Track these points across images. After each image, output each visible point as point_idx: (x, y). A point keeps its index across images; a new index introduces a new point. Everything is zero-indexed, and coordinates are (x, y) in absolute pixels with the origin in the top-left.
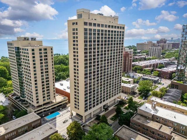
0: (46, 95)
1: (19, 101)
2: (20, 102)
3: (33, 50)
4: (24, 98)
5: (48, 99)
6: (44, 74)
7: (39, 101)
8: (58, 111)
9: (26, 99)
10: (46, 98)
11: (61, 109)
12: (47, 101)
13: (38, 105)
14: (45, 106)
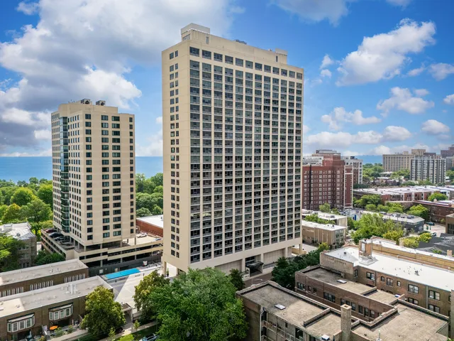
0: (111, 224)
1: (56, 240)
2: (59, 242)
3: (88, 116)
4: (68, 231)
5: (115, 234)
6: (111, 173)
7: (94, 233)
8: (138, 268)
9: (71, 234)
10: (111, 231)
11: (145, 263)
12: (112, 239)
13: (90, 243)
14: (105, 250)
